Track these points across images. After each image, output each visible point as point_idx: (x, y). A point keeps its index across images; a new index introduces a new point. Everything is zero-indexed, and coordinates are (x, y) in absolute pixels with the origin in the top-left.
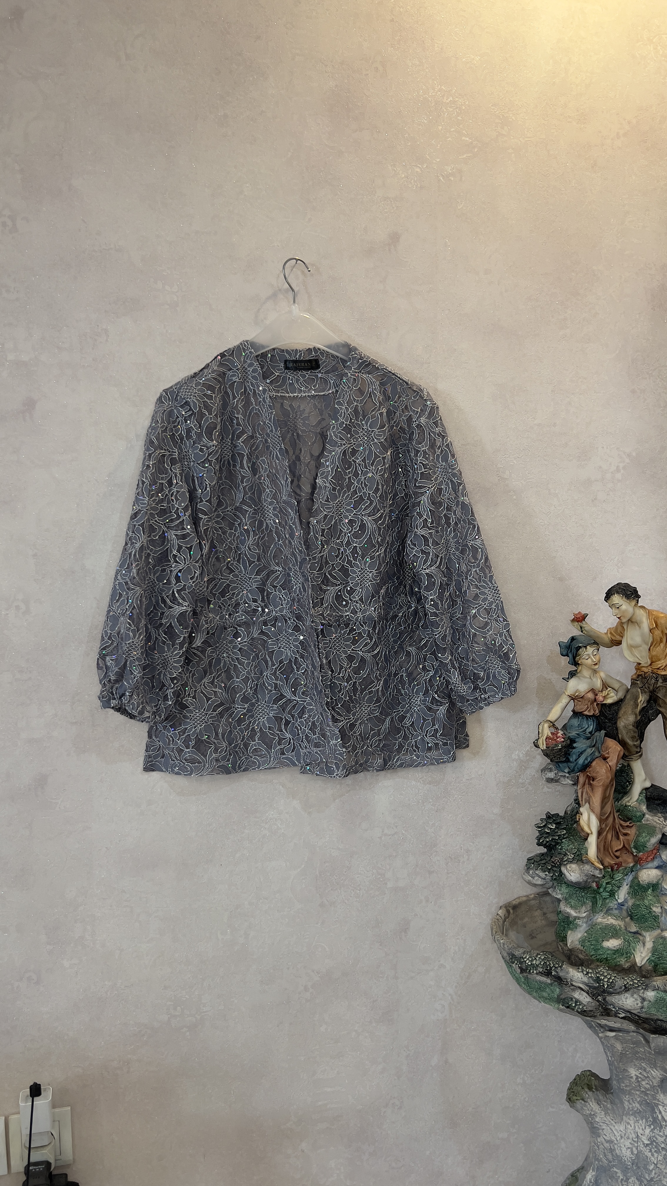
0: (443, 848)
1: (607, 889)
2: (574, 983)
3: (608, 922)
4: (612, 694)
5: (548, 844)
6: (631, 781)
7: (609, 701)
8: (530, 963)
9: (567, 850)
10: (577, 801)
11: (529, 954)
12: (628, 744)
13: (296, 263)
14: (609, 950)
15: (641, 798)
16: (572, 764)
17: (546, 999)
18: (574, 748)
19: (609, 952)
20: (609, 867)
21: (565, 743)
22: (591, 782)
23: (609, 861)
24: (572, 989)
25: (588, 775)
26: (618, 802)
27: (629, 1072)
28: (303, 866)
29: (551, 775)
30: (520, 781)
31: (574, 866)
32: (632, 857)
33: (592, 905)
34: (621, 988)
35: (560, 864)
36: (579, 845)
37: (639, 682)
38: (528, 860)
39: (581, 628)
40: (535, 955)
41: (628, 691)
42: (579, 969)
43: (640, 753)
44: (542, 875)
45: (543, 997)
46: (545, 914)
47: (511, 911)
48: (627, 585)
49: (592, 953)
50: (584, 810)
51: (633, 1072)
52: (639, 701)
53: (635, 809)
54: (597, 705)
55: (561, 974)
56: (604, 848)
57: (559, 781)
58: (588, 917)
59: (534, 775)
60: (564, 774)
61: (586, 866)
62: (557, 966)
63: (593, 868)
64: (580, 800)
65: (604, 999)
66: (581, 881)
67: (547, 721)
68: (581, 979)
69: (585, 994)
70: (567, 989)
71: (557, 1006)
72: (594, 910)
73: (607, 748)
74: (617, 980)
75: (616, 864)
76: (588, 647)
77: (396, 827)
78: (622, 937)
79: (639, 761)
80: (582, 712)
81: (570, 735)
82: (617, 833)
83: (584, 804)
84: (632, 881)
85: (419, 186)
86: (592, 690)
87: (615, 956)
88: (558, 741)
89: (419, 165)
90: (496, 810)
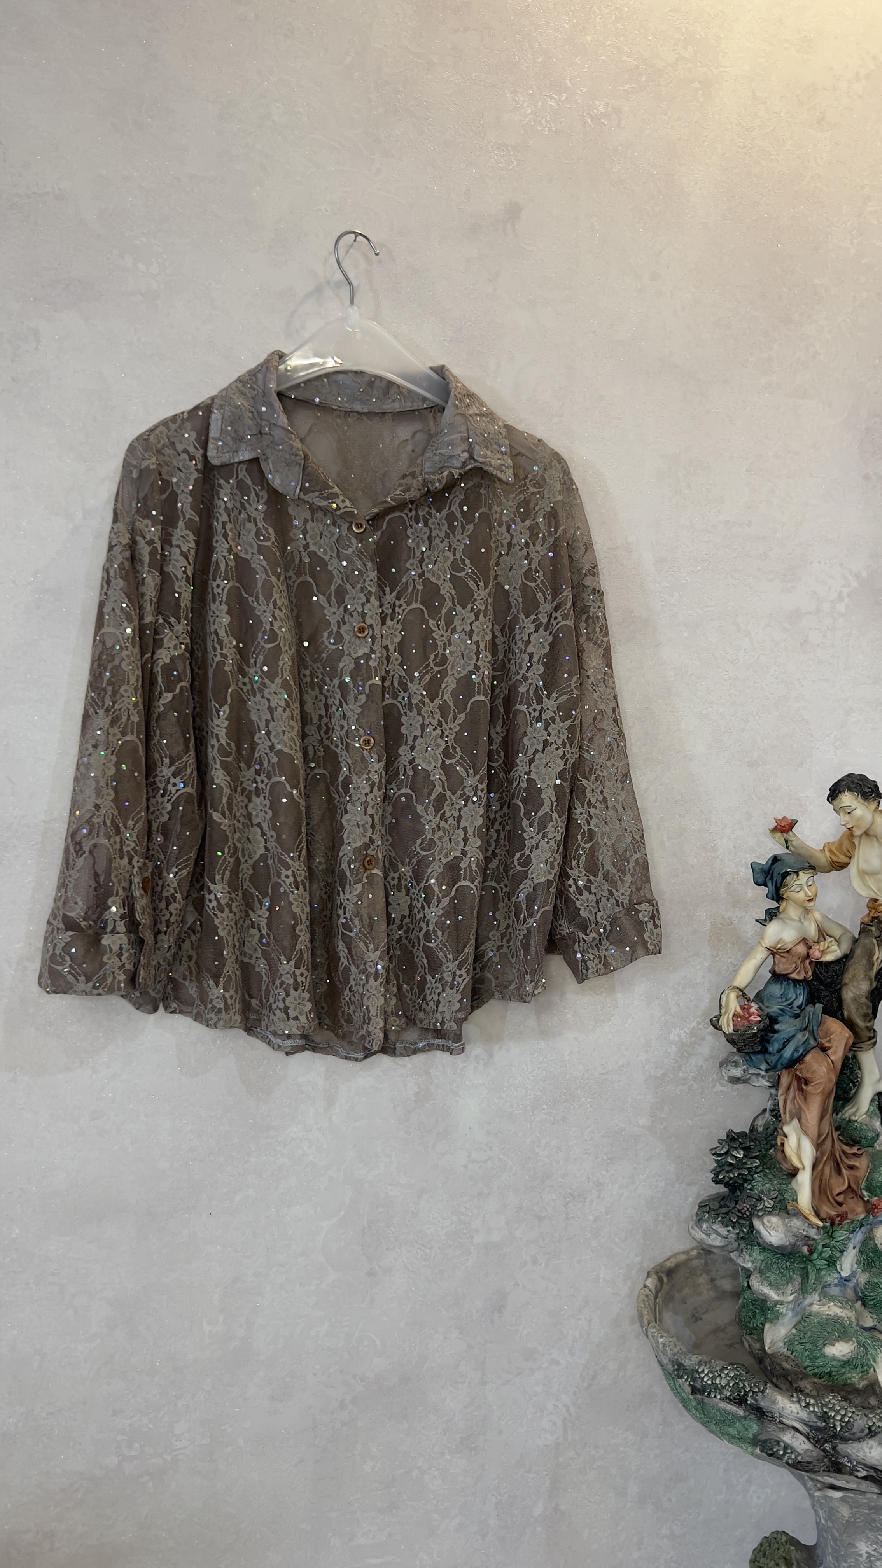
0: (561, 1180)
1: (823, 1255)
2: (785, 1421)
3: (830, 1313)
4: (835, 947)
5: (731, 1182)
6: (858, 1081)
7: (829, 958)
8: (709, 1382)
9: (762, 1192)
10: (774, 1113)
11: (708, 1366)
12: (858, 1027)
13: (355, 240)
14: (835, 1360)
15: (872, 1108)
16: (773, 1058)
17: (733, 1437)
18: (776, 1032)
19: (834, 1363)
20: (828, 1220)
21: (762, 1025)
22: (804, 1086)
23: (827, 1210)
24: (779, 1428)
25: (796, 1075)
26: (837, 1114)
27: (857, 1547)
28: (343, 1213)
29: (737, 1072)
30: (681, 1074)
31: (774, 1219)
32: (861, 1204)
33: (802, 1280)
34: (862, 1431)
35: (751, 1214)
36: (781, 1184)
37: (873, 929)
38: (700, 1206)
39: (786, 842)
40: (718, 1368)
41: (855, 941)
42: (792, 1396)
43: (874, 1040)
44: (723, 1231)
45: (727, 1434)
46: (713, 1280)
47: (665, 1279)
48: (863, 778)
49: (806, 1364)
50: (791, 1130)
51: (863, 1548)
52: (875, 958)
53: (865, 1127)
54: (811, 962)
55: (763, 1404)
56: (820, 1189)
57: (750, 1081)
58: (796, 1300)
59: (702, 1066)
60: (758, 1071)
61: (795, 1221)
62: (756, 1390)
63: (806, 1225)
64: (782, 1111)
65: (834, 1448)
66: (787, 1244)
67: (734, 987)
68: (796, 1415)
69: (802, 1438)
70: (771, 1428)
71: (750, 1449)
72: (804, 1290)
73: (827, 1033)
74: (856, 1417)
75: (838, 1216)
76: (801, 873)
77: (491, 1148)
78: (854, 1339)
79: (872, 1050)
80: (787, 974)
81: (770, 1010)
82: (838, 1164)
83: (788, 1119)
84: (864, 1243)
85: (554, 129)
86: (804, 940)
87: (844, 1370)
88: (752, 1021)
89: (554, 95)
90: (643, 1121)
